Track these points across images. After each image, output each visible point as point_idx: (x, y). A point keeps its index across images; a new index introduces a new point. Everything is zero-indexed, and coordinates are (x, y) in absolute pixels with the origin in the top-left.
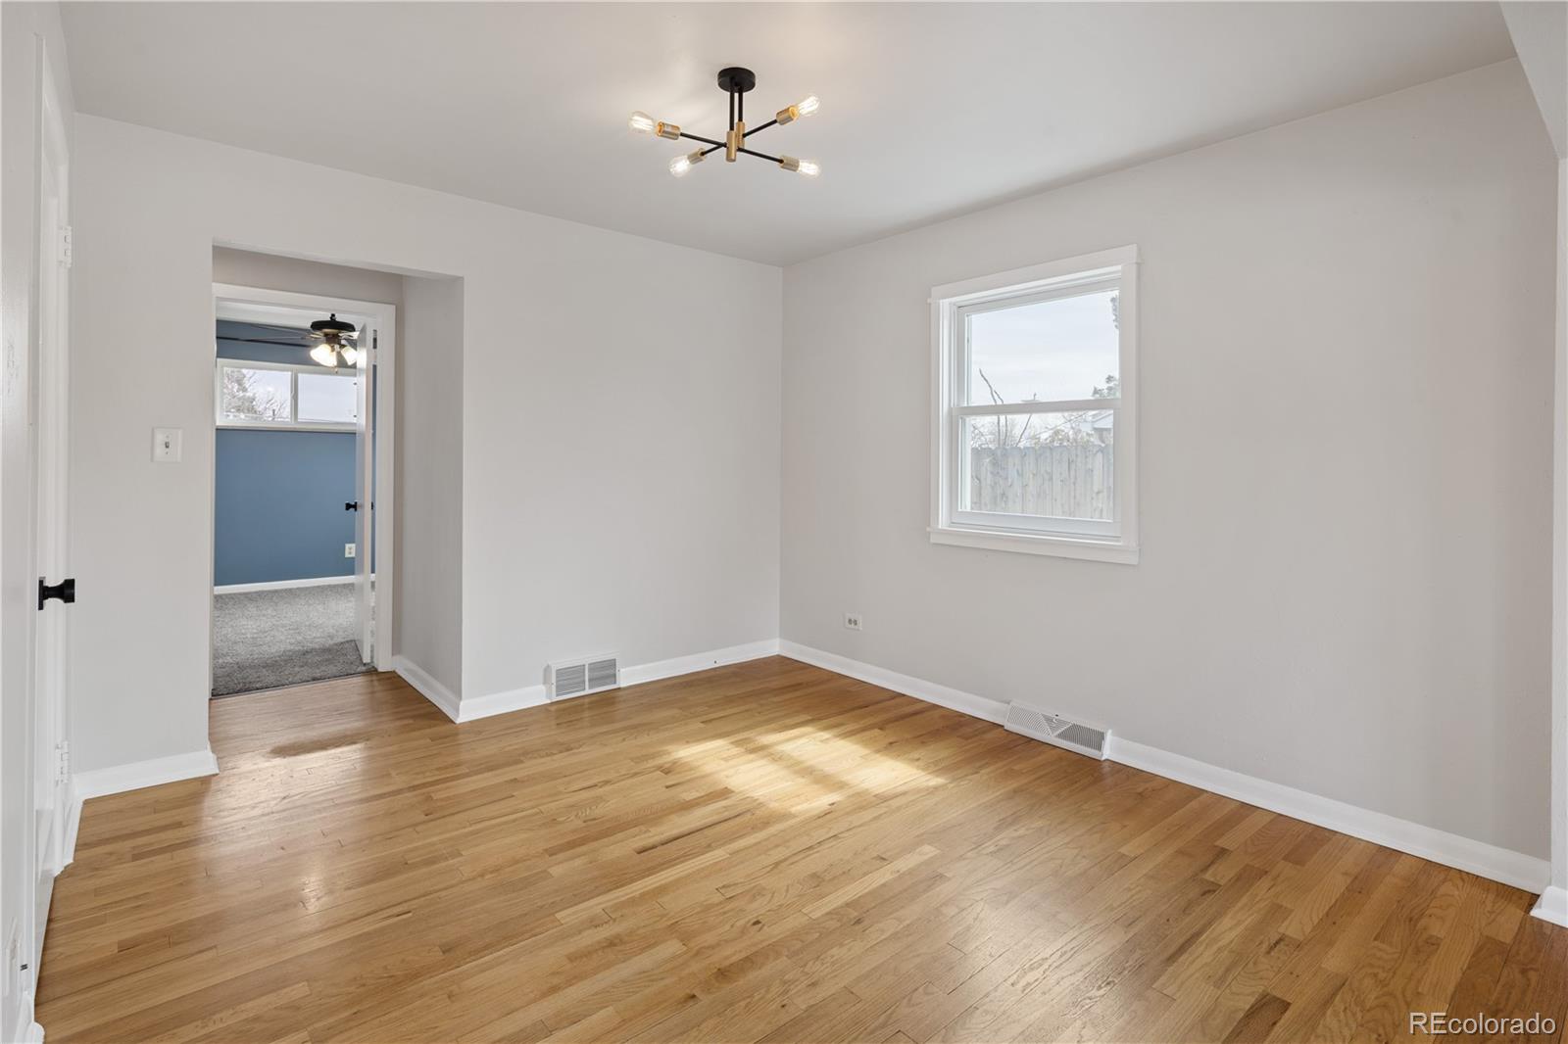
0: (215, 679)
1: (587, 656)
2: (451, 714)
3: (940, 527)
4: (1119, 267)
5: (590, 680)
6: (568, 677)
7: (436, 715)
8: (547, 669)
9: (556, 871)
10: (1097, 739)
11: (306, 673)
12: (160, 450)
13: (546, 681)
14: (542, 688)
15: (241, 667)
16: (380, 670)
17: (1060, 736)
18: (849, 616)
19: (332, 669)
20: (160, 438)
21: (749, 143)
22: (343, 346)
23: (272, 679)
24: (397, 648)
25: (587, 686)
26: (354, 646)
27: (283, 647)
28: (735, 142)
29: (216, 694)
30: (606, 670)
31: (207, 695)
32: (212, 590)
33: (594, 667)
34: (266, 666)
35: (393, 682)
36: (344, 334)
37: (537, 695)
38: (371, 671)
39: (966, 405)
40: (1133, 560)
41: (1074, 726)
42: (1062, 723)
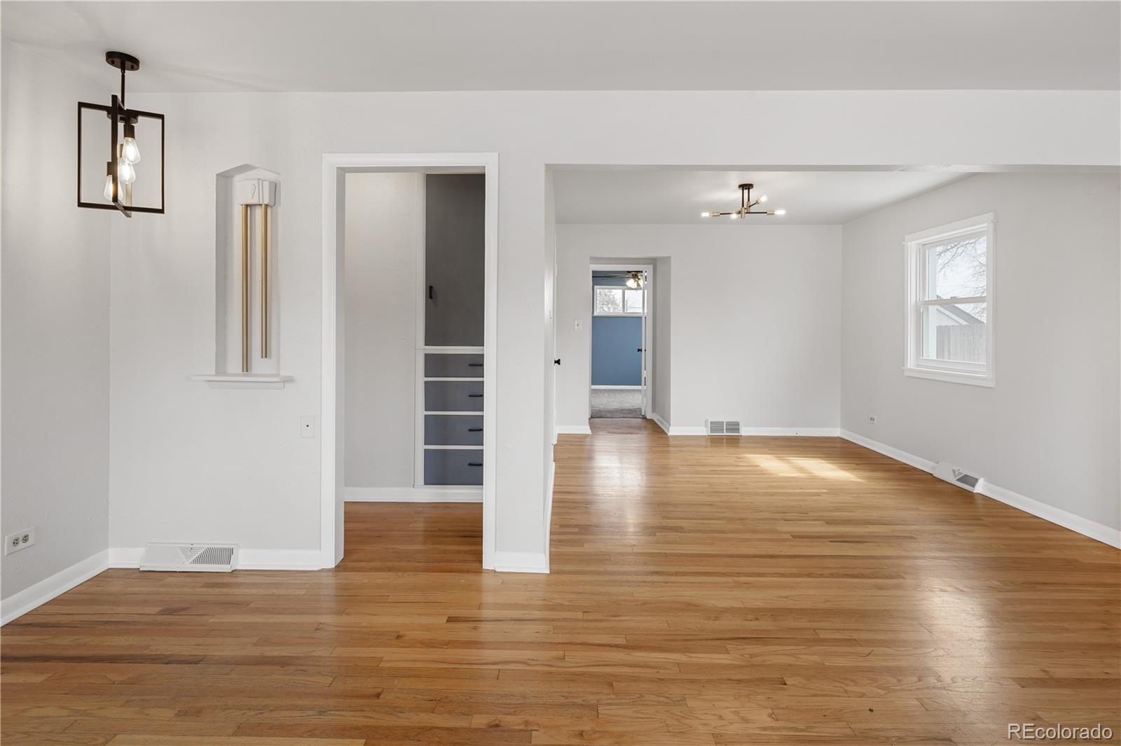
0: (592, 413)
1: (725, 418)
2: (666, 431)
3: (909, 367)
4: (985, 225)
5: (727, 429)
6: (716, 426)
7: (663, 432)
8: (706, 421)
9: (681, 468)
10: (973, 482)
11: (621, 415)
12: (576, 327)
13: (706, 426)
14: (705, 428)
15: (600, 411)
16: (648, 418)
17: (958, 480)
18: (870, 416)
19: (630, 415)
20: (576, 323)
21: (752, 209)
22: (639, 279)
23: (609, 416)
24: (654, 410)
25: (725, 431)
26: (640, 410)
27: (615, 407)
28: (746, 209)
29: (592, 417)
30: (734, 426)
31: (588, 416)
32: (590, 387)
33: (728, 424)
34: (608, 412)
35: (652, 422)
36: (639, 274)
37: (703, 431)
38: (644, 418)
39: (927, 299)
40: (992, 384)
41: (966, 475)
42: (960, 473)
